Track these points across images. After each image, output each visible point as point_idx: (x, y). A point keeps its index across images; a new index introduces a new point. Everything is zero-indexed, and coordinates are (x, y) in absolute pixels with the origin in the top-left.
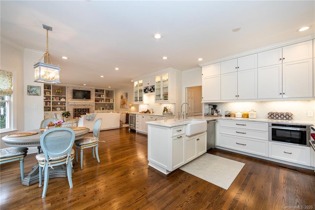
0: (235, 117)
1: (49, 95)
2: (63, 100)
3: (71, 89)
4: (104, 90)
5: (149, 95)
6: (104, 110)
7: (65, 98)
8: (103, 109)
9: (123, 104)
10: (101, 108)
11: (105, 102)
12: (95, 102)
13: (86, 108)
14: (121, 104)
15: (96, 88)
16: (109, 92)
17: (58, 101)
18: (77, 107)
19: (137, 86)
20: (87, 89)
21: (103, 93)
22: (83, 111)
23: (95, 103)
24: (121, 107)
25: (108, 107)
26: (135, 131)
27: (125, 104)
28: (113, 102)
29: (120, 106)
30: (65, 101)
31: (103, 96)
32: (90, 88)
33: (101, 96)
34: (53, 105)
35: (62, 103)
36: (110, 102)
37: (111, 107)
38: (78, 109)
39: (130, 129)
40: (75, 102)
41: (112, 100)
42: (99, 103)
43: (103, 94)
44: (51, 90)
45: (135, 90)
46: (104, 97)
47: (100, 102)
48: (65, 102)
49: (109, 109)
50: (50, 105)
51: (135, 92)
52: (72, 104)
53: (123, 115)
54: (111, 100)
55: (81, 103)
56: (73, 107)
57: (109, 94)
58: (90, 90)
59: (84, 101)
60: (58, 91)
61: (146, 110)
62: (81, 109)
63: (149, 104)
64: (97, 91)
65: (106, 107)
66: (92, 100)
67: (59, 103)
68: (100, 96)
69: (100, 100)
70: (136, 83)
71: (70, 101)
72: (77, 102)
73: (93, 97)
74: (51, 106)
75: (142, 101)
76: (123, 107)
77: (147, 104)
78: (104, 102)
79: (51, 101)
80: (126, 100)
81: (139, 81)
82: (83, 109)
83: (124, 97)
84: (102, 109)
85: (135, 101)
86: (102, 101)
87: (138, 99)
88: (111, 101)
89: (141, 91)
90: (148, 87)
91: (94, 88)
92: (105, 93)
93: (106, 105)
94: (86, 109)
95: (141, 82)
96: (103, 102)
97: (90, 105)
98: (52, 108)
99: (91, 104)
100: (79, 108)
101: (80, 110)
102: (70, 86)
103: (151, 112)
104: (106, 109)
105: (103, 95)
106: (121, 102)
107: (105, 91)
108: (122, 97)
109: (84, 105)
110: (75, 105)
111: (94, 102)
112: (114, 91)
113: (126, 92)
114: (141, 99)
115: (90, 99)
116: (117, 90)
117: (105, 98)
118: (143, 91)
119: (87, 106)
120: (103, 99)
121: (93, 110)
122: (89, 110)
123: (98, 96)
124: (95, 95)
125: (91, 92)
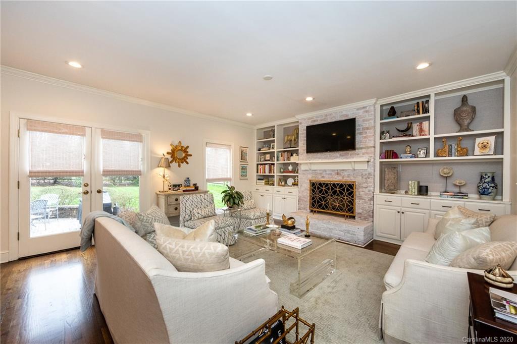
1: (273, 150)
3: (305, 126)
6: (426, 198)
7: (297, 153)
8: (423, 190)
10: (413, 186)
11: (432, 157)
12: (381, 157)
13: (342, 181)
17: (287, 162)
18: (320, 177)
20: (347, 116)
21: (426, 110)
22: (335, 192)
23: (381, 163)
30: (297, 161)
31: (421, 131)
32: (358, 109)
33: (415, 128)
34: (279, 172)
35: (295, 167)
38: (321, 184)
40: (314, 161)
41: (492, 139)
43: (421, 120)
44: (276, 138)
46: (429, 130)
47: (406, 158)
48: (298, 164)
50: (274, 173)
52: (308, 168)
54: (479, 141)
55: (331, 165)
56: (310, 176)
60: (289, 138)
64: (390, 111)
66: (364, 151)
67: (290, 168)
68: (407, 131)
71: (303, 160)
72: (319, 161)
73: (370, 139)
78: (427, 154)
79: (276, 162)
82: (334, 185)
84: (416, 191)
88: (477, 151)
92: (432, 113)
94: (342, 185)
97: (359, 173)
98: (278, 180)
99: (359, 168)
100: (322, 180)
101: (324, 188)
102: (304, 119)
105: (425, 124)
107: (432, 105)
109: (338, 173)
110: (314, 172)
111: (377, 159)
115: (354, 149)
117: (433, 137)
119: (348, 175)
120: (425, 143)
121: (367, 190)
122: (353, 192)
123: (396, 133)
124: (382, 133)
125: (360, 122)
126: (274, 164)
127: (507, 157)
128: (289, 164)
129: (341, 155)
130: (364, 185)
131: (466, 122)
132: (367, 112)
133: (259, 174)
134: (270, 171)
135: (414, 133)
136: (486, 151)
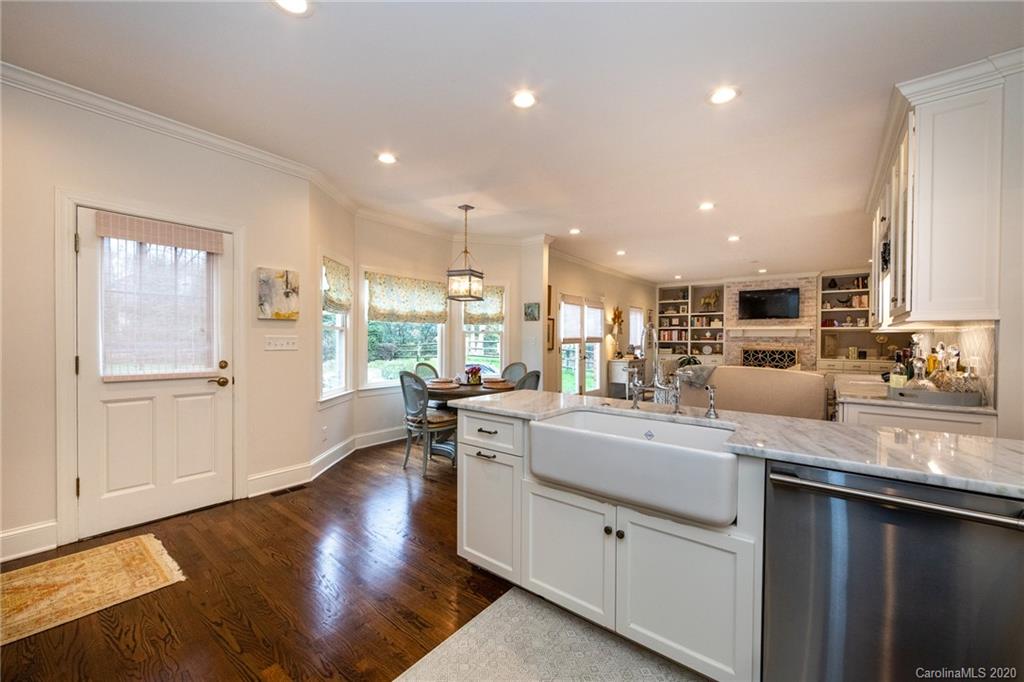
1: (685, 314)
2: (716, 324)
3: (736, 290)
4: (866, 277)
6: (866, 362)
7: (721, 318)
8: (862, 355)
10: (853, 351)
12: (823, 325)
13: (783, 348)
15: (826, 275)
17: (704, 327)
18: (754, 344)
20: (787, 284)
21: (865, 286)
22: (773, 360)
23: (822, 331)
25: (892, 348)
30: (721, 327)
31: (861, 303)
32: (800, 279)
33: (855, 300)
34: (692, 338)
35: (716, 333)
38: (756, 352)
40: (748, 328)
42: (841, 331)
43: (861, 294)
44: (689, 301)
46: (868, 303)
47: (847, 327)
48: (721, 330)
52: (740, 335)
55: (767, 332)
56: (741, 344)
58: (801, 285)
59: (775, 325)
60: (707, 301)
62: (764, 352)
64: (831, 283)
65: (883, 346)
66: (806, 319)
67: (708, 334)
68: (847, 302)
69: (849, 319)
71: (732, 326)
72: (754, 328)
74: (689, 342)
79: (689, 328)
82: (773, 352)
84: (856, 355)
86: (854, 322)
91: (815, 274)
92: (870, 289)
93: (882, 339)
94: (781, 352)
96: (861, 326)
97: (802, 340)
98: (692, 348)
99: (801, 335)
100: (758, 348)
101: (760, 355)
102: (734, 283)
104: (880, 355)
105: (865, 298)
109: (777, 340)
110: (747, 339)
111: (819, 328)
115: (798, 317)
119: (789, 342)
120: (863, 314)
121: (808, 356)
122: (793, 358)
123: (837, 303)
124: (823, 303)
125: (802, 291)
126: (686, 330)
128: (706, 330)
129: (780, 322)
130: (806, 352)
132: (809, 282)
133: (662, 341)
134: (680, 338)
135: (854, 304)
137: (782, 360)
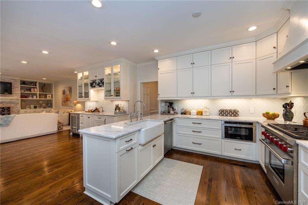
0: (190, 115)
4: (36, 83)
5: (98, 90)
6: (37, 109)
8: (35, 107)
9: (66, 101)
10: (32, 106)
11: (38, 98)
12: (21, 97)
13: (4, 106)
14: (63, 100)
15: (22, 79)
16: (44, 85)
19: (81, 78)
20: (4, 80)
21: (36, 85)
23: (21, 100)
24: (62, 105)
25: (43, 105)
26: (79, 135)
27: (69, 101)
28: (52, 98)
29: (62, 103)
31: (34, 91)
32: (11, 79)
33: (32, 90)
36: (46, 98)
37: (49, 105)
39: (73, 133)
41: (51, 95)
42: (28, 100)
43: (34, 88)
45: (78, 84)
46: (37, 91)
47: (30, 98)
49: (46, 108)
51: (79, 86)
53: (65, 114)
54: (48, 95)
57: (45, 87)
61: (94, 109)
63: (97, 101)
64: (23, 83)
65: (41, 104)
66: (14, 95)
68: (30, 90)
69: (31, 96)
70: (80, 75)
73: (17, 91)
75: (88, 97)
76: (65, 104)
77: (96, 101)
78: (37, 98)
80: (69, 96)
81: (84, 72)
83: (67, 92)
84: (33, 108)
85: (79, 97)
86: (32, 97)
87: (83, 95)
88: (48, 97)
89: (86, 85)
90: (96, 80)
91: (19, 78)
92: (38, 87)
93: (41, 102)
94: (3, 108)
95: (86, 73)
96: (35, 98)
97: (13, 103)
99: (13, 101)
103: (101, 110)
104: (40, 107)
105: (36, 89)
106: (64, 99)
107: (38, 84)
108: (64, 93)
111: (19, 98)
112: (52, 84)
113: (70, 86)
114: (87, 95)
115: (11, 94)
116: (57, 83)
117: (38, 93)
118: (89, 85)
119: (7, 104)
120: (36, 94)
121: (16, 109)
122: (10, 110)
123: (26, 90)
124: (21, 89)
125: (13, 84)
127: (53, 99)
130: (16, 107)
131: (45, 90)
132: (16, 81)
135: (32, 91)
136: (50, 98)
137: (4, 111)
